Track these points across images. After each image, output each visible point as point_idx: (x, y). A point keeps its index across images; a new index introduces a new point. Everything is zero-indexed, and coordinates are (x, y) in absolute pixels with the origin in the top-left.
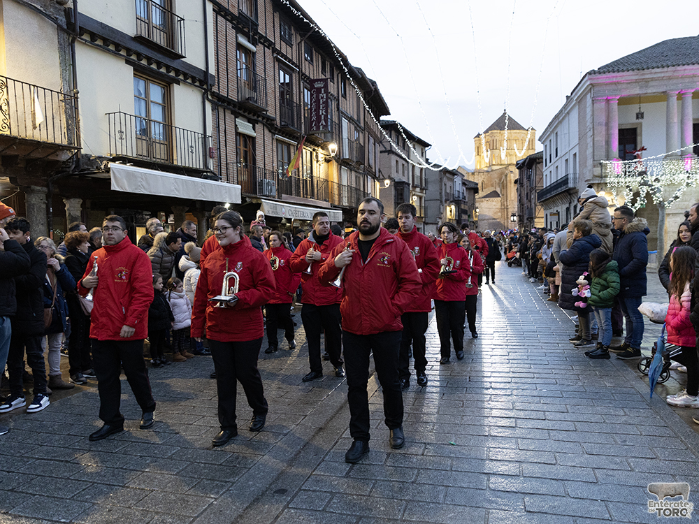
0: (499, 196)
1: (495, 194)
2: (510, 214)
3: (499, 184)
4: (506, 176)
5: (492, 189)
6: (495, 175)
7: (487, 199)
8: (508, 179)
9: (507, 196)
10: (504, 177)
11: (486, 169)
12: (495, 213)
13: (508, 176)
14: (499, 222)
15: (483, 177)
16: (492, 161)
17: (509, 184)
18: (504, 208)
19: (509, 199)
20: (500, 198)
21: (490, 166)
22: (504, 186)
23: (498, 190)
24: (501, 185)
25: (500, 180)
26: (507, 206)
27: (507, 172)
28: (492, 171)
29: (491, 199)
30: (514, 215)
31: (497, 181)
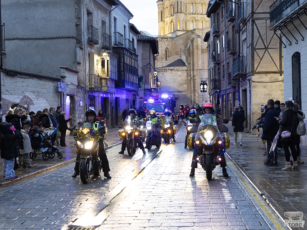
0: (184, 64)
1: (180, 63)
2: (198, 82)
3: (184, 51)
4: (192, 41)
5: (177, 58)
6: (181, 41)
7: (172, 68)
8: (195, 44)
9: (193, 65)
10: (190, 43)
11: (170, 35)
12: (181, 85)
13: (195, 40)
14: (185, 95)
15: (166, 43)
16: (177, 26)
17: (195, 50)
18: (191, 80)
19: (196, 68)
20: (185, 68)
21: (174, 32)
22: (190, 53)
23: (184, 58)
24: (186, 52)
25: (186, 47)
26: (194, 76)
27: (193, 36)
28: (177, 36)
29: (176, 68)
30: (204, 83)
31: (183, 48)
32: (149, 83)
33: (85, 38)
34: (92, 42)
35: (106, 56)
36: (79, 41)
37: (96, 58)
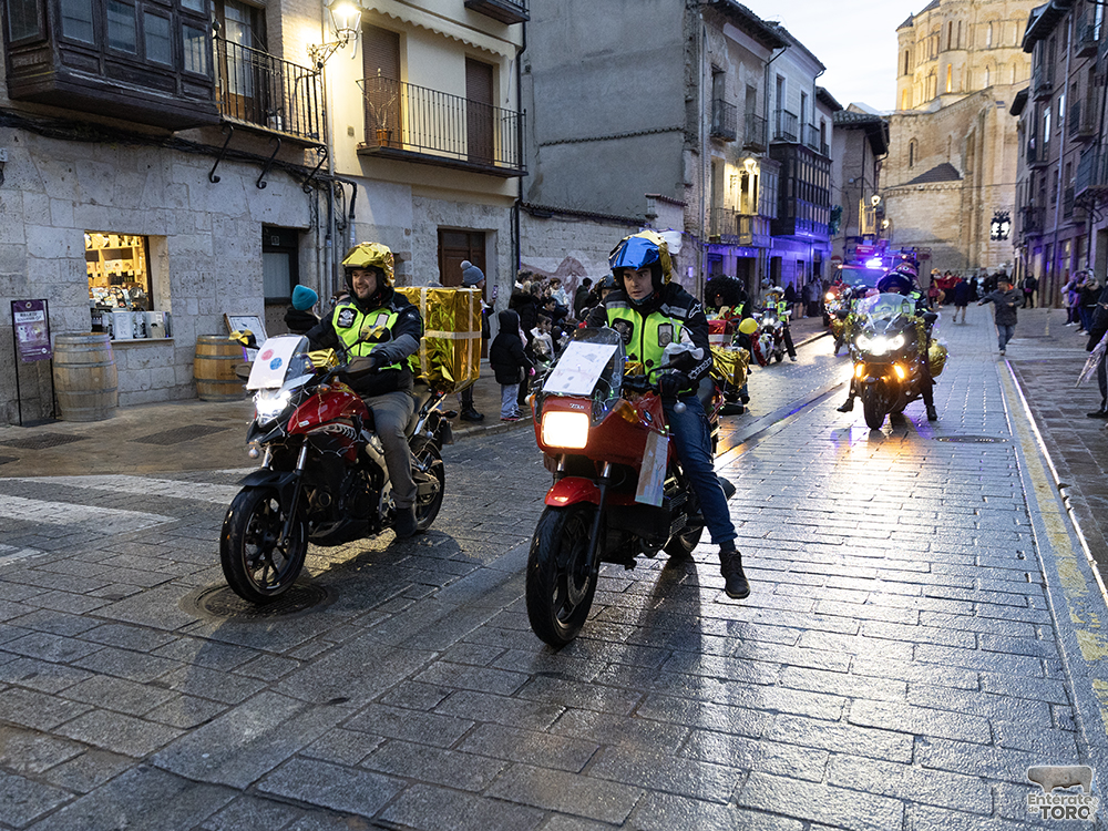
0: (955, 175)
1: (946, 172)
2: (988, 214)
3: (959, 142)
4: (982, 117)
5: (938, 160)
6: (951, 120)
7: (922, 185)
8: (988, 124)
9: (980, 176)
10: (975, 123)
11: (924, 108)
12: (943, 224)
13: (989, 115)
14: (951, 249)
15: (913, 128)
16: (944, 83)
17: (988, 140)
18: (971, 211)
19: (986, 181)
20: (959, 184)
21: (937, 98)
22: (973, 146)
23: (956, 161)
24: (964, 144)
25: (963, 132)
26: (980, 202)
27: (986, 104)
28: (943, 109)
29: (933, 185)
30: (1001, 219)
31: (955, 135)
32: (857, 224)
33: (705, 129)
34: (720, 137)
35: (751, 166)
36: (691, 137)
37: (730, 172)
